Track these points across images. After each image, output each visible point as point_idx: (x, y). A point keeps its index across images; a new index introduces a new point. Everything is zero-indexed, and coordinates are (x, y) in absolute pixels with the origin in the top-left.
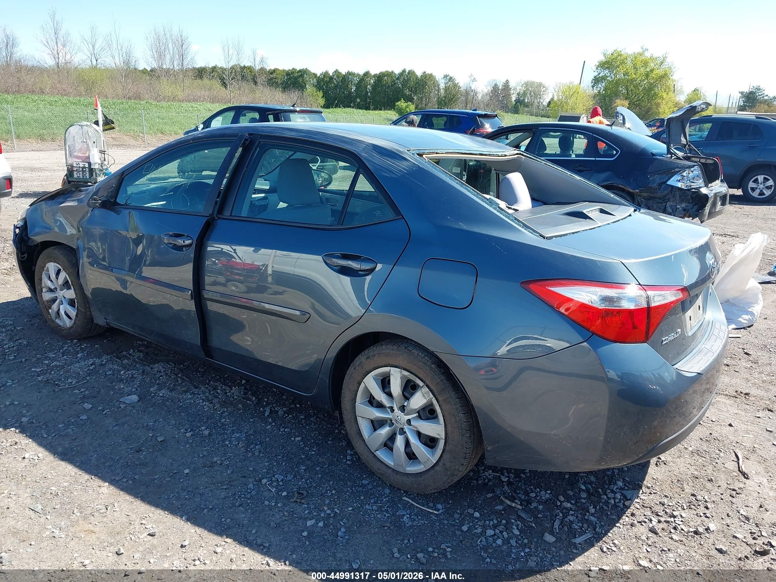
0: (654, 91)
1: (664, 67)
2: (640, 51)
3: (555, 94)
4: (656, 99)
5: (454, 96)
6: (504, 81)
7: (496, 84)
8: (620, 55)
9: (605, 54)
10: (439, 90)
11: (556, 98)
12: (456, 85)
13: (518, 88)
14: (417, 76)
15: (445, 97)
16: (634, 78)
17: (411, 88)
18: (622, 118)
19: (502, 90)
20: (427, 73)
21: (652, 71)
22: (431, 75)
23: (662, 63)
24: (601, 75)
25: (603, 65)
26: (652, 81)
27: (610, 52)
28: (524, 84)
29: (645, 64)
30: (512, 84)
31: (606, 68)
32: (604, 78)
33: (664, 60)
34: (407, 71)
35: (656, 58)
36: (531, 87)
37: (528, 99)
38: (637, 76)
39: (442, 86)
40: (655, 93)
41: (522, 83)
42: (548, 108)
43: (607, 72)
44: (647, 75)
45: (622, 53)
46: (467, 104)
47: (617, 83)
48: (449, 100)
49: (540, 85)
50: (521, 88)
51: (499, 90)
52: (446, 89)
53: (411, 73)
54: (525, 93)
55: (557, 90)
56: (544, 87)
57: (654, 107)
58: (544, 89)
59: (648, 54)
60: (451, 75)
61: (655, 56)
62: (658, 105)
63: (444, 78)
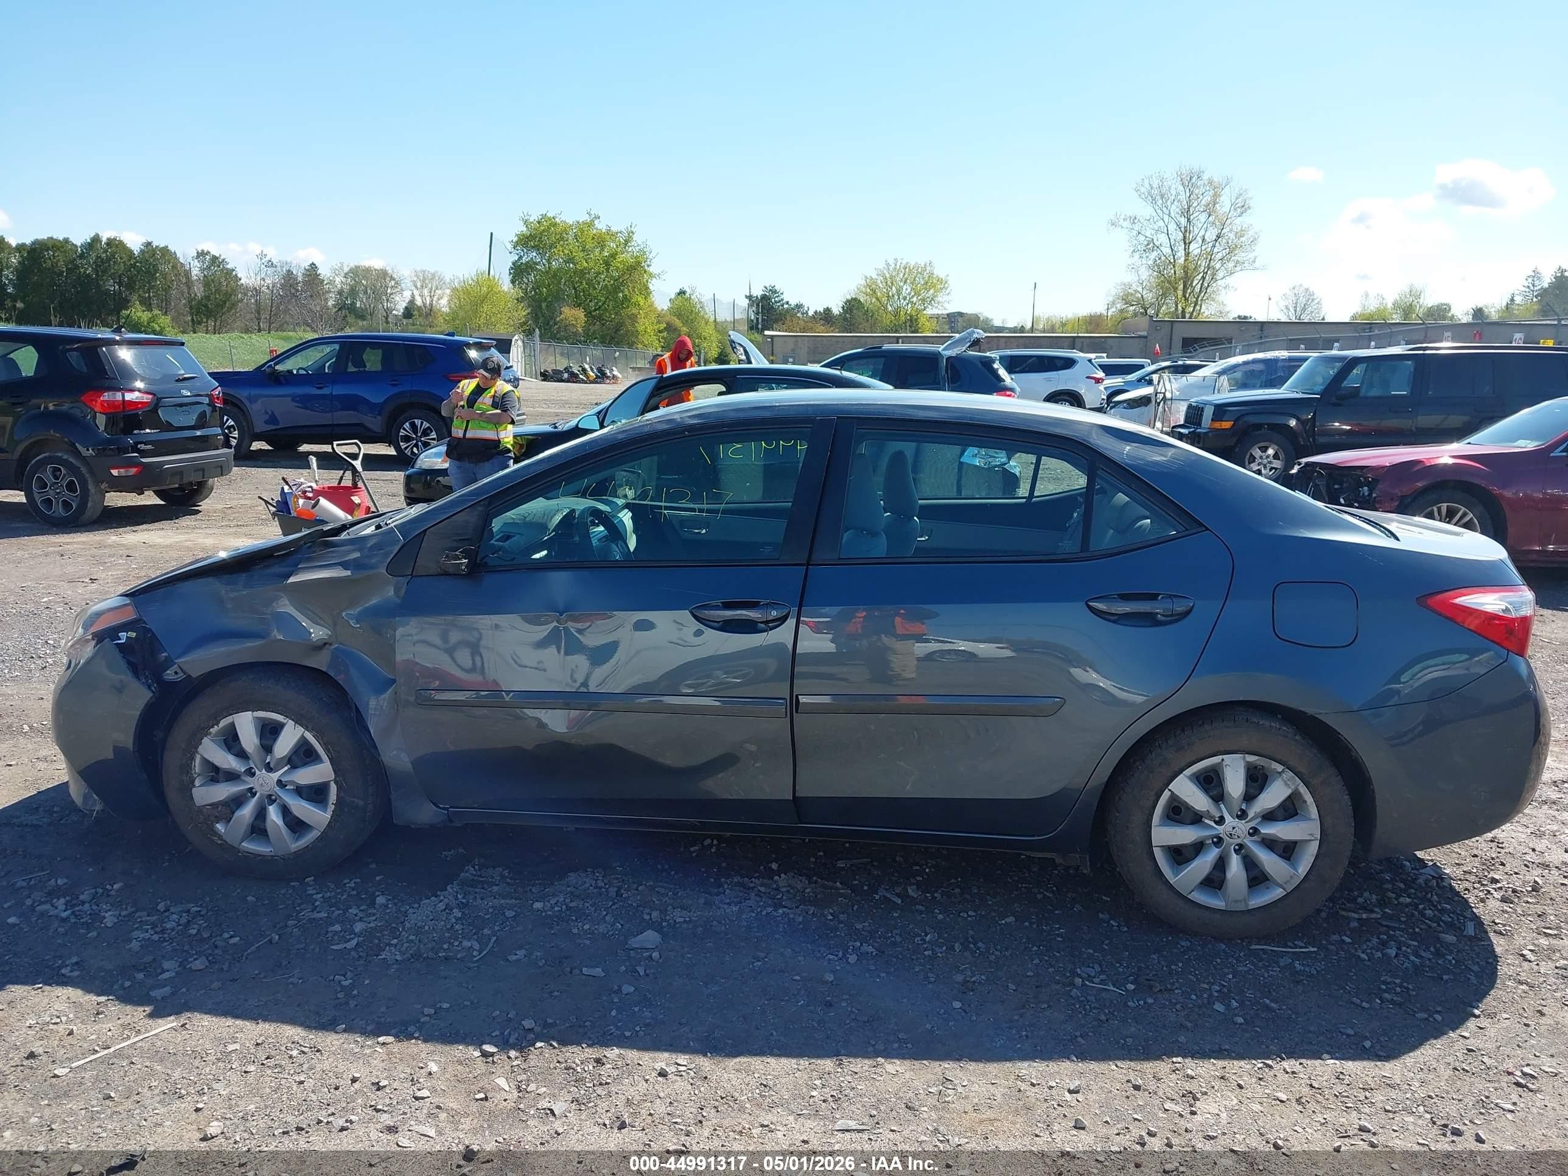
0: (622, 292)
1: (630, 249)
2: (587, 218)
3: (416, 293)
4: (628, 307)
5: (228, 295)
6: (306, 264)
7: (289, 271)
8: (555, 225)
9: (526, 222)
10: (189, 283)
11: (419, 302)
12: (230, 274)
13: (338, 280)
14: (131, 252)
15: (207, 298)
16: (585, 268)
17: (120, 276)
18: (741, 349)
19: (305, 283)
20: (154, 244)
21: (613, 256)
22: (165, 250)
23: (627, 242)
24: (524, 260)
25: (525, 242)
26: (616, 274)
27: (534, 218)
28: (351, 271)
29: (601, 241)
30: (324, 272)
31: (533, 247)
32: (530, 267)
33: (630, 237)
34: (104, 240)
35: (617, 233)
36: (367, 279)
37: (362, 301)
38: (591, 262)
39: (195, 272)
40: (625, 297)
41: (346, 271)
42: (405, 321)
43: (534, 254)
44: (607, 264)
45: (557, 220)
46: (259, 313)
47: (555, 275)
48: (217, 305)
49: (383, 274)
50: (344, 280)
51: (297, 284)
52: (207, 282)
53: (115, 244)
54: (353, 292)
55: (419, 286)
56: (392, 278)
57: (628, 322)
58: (393, 283)
59: (601, 226)
60: (215, 252)
61: (614, 229)
62: (634, 318)
63: (198, 257)
